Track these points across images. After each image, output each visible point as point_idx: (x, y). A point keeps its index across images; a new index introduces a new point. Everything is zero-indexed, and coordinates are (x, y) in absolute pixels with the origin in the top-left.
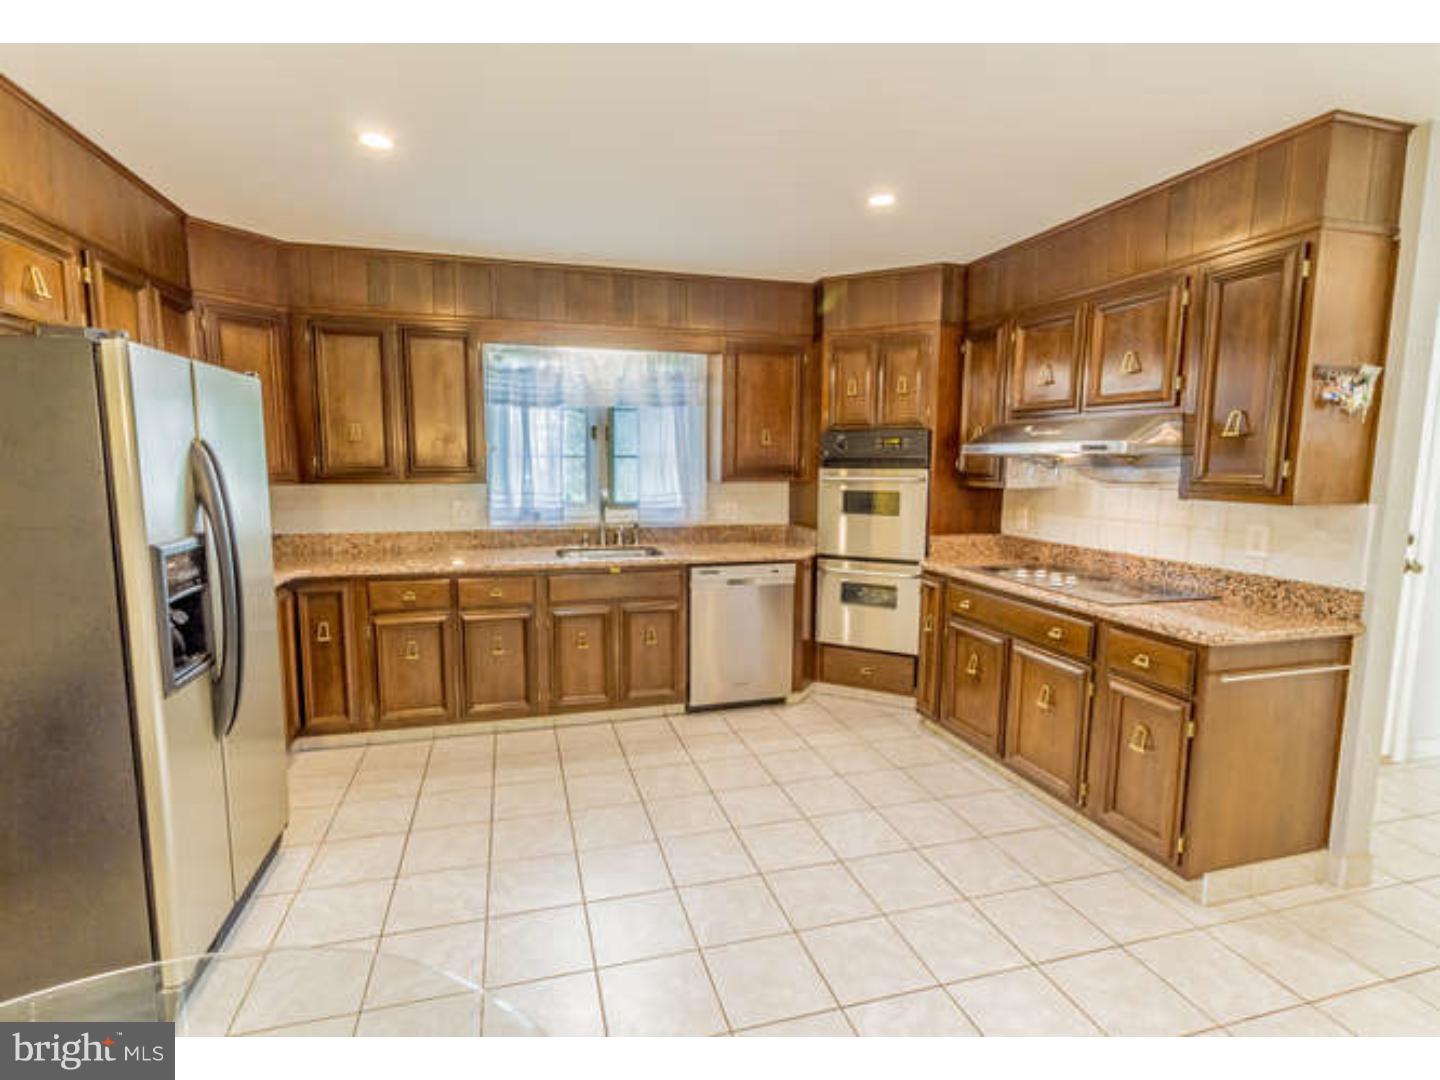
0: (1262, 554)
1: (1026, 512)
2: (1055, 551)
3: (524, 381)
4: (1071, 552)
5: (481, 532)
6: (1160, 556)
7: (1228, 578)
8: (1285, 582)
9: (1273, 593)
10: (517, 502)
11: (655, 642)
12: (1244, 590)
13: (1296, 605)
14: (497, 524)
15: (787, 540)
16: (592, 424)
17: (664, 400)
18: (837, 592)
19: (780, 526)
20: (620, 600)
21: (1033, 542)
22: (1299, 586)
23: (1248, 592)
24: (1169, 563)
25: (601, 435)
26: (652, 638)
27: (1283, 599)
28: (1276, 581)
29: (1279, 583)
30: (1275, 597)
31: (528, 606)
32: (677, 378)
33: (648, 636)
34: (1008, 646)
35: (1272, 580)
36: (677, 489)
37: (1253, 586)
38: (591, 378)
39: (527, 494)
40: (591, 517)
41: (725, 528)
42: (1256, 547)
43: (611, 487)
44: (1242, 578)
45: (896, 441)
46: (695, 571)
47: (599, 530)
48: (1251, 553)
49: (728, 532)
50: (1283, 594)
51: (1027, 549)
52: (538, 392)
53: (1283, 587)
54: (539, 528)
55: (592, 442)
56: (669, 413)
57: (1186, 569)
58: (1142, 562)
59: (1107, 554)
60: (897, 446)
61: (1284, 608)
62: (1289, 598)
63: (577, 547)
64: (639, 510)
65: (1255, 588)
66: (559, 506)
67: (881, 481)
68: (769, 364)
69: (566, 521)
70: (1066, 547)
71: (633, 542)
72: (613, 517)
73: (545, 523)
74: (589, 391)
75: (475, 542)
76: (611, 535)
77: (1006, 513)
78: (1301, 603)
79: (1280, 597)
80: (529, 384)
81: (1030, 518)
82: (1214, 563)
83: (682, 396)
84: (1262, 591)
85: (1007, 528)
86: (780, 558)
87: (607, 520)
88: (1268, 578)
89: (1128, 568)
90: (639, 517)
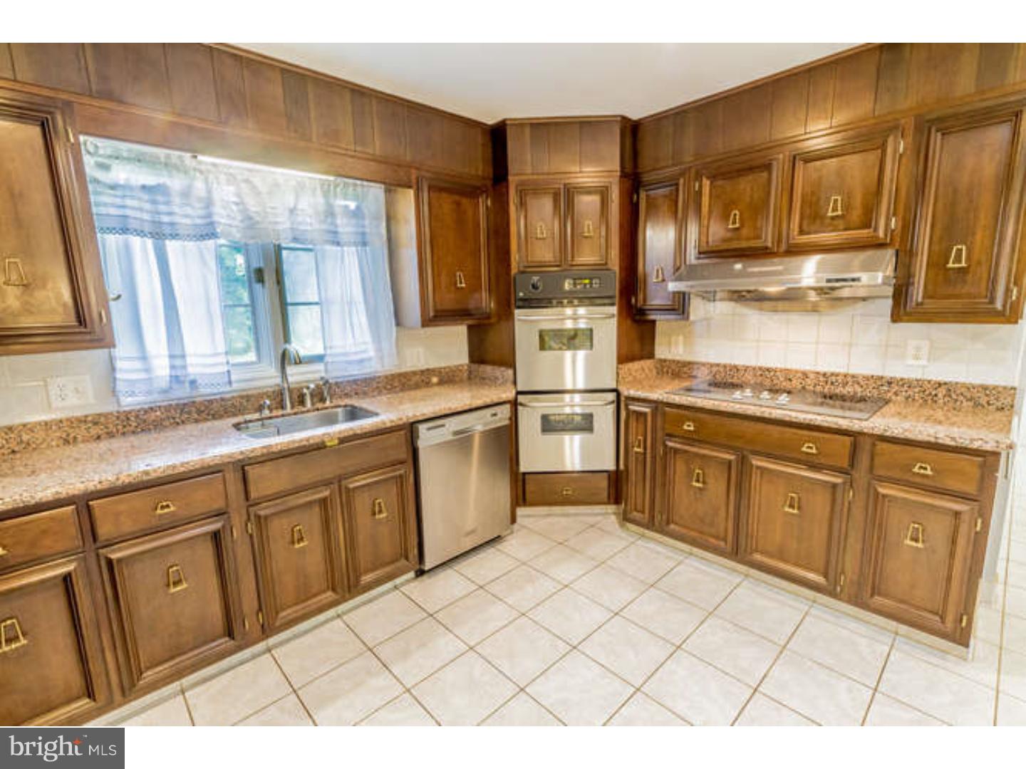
0: (923, 362)
1: (681, 338)
2: (715, 369)
3: (154, 202)
4: (731, 370)
5: (106, 415)
6: (822, 369)
7: (890, 383)
8: (945, 384)
9: (934, 393)
10: (162, 368)
11: (384, 515)
12: (906, 391)
13: (956, 400)
14: (129, 402)
15: (469, 378)
16: (255, 265)
17: (344, 238)
18: (538, 424)
19: (462, 366)
20: (340, 479)
21: (690, 363)
22: (959, 386)
23: (910, 393)
24: (832, 374)
25: (269, 278)
26: (380, 512)
27: (945, 396)
28: (935, 383)
29: (940, 385)
30: (936, 395)
31: (219, 514)
32: (357, 214)
33: (377, 509)
34: (743, 460)
35: (932, 382)
36: (368, 338)
37: (915, 387)
38: (253, 206)
39: (177, 356)
40: (268, 376)
41: (414, 373)
42: (917, 358)
43: (287, 339)
44: (902, 382)
45: (587, 281)
46: (422, 428)
47: (281, 393)
48: (911, 362)
49: (417, 378)
50: (944, 392)
51: (685, 369)
52: (177, 219)
53: (943, 387)
54: (198, 399)
55: (258, 287)
56: (351, 253)
57: (849, 379)
58: (805, 375)
59: (768, 370)
60: (588, 286)
61: (945, 403)
62: (950, 396)
63: (257, 416)
64: (326, 364)
65: (917, 390)
66: (226, 368)
67: (545, 320)
68: (458, 204)
69: (235, 386)
70: (725, 366)
71: (323, 400)
72: (296, 375)
73: (206, 391)
74: (250, 223)
75: (95, 431)
76: (295, 396)
77: (659, 339)
78: (962, 398)
79: (940, 395)
80: (162, 208)
81: (685, 344)
82: (878, 372)
83: (363, 234)
84: (924, 391)
85: (661, 352)
86: (496, 400)
87: (290, 379)
88: (929, 382)
89: (790, 380)
90: (326, 371)
